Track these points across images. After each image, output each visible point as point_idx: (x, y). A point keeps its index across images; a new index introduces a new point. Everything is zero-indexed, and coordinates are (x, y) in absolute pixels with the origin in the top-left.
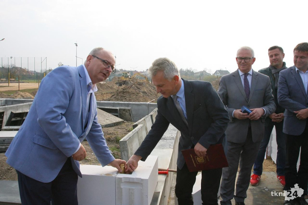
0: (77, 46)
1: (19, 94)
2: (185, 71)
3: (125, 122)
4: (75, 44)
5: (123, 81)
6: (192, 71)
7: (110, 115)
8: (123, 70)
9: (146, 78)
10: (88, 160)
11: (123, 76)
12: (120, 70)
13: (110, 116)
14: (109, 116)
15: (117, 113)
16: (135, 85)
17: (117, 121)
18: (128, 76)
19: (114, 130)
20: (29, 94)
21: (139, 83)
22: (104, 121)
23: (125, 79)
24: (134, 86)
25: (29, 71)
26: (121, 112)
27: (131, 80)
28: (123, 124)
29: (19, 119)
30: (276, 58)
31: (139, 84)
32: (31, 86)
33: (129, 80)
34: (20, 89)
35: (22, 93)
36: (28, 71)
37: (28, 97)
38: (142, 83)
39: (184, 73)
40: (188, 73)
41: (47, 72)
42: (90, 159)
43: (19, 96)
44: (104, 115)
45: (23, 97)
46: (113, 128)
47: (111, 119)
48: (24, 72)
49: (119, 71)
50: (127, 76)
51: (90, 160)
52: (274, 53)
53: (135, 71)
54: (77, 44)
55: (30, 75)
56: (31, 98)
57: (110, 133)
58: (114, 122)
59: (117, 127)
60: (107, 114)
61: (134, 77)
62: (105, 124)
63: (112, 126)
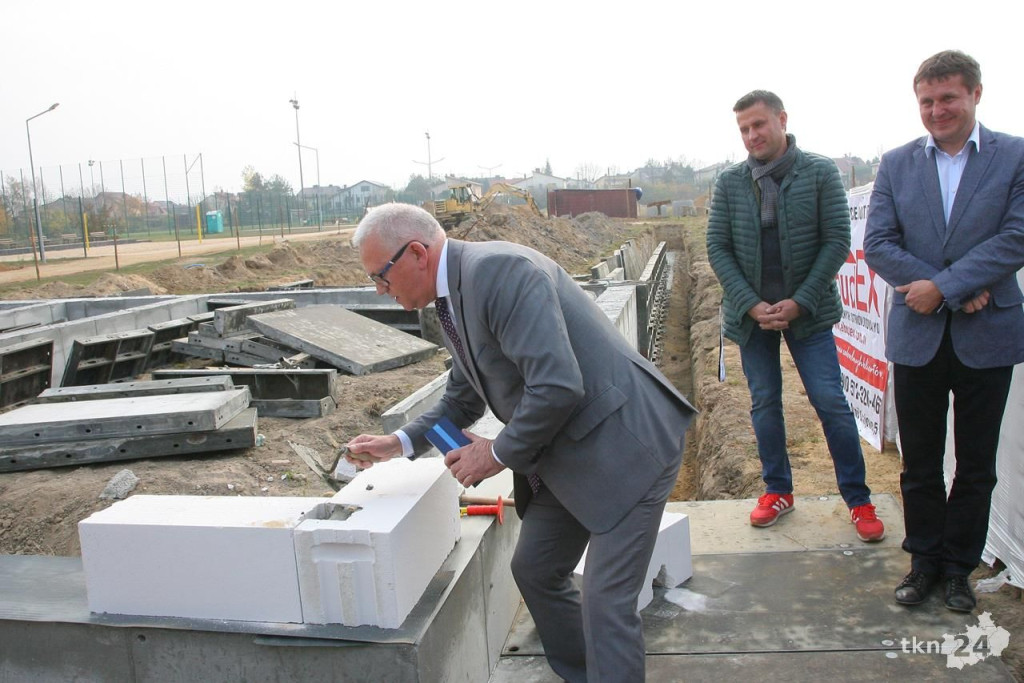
0: (297, 108)
1: (111, 282)
2: (663, 166)
3: (440, 353)
4: (291, 101)
5: (453, 215)
6: (688, 167)
7: (390, 331)
8: (457, 176)
9: (530, 200)
10: (298, 480)
11: (453, 197)
12: (446, 177)
13: (391, 334)
14: (386, 333)
15: (416, 321)
16: (479, 226)
17: (415, 349)
18: (469, 198)
19: (400, 379)
20: (144, 280)
21: (495, 219)
22: (370, 352)
23: (459, 209)
24: (475, 228)
25: (152, 201)
26: (428, 321)
27: (480, 208)
28: (435, 358)
29: (101, 361)
30: (760, 135)
31: (495, 223)
32: (156, 252)
33: (475, 210)
34: (121, 264)
35: (120, 277)
36: (147, 204)
37: (141, 287)
38: (505, 218)
39: (661, 175)
40: (675, 173)
41: (210, 200)
42: (304, 476)
43: (113, 287)
44: (372, 334)
45: (125, 292)
46: (400, 373)
47: (395, 343)
48: (135, 207)
49: (444, 182)
50: (466, 195)
51: (305, 480)
52: (752, 119)
53: (498, 177)
54: (296, 102)
55: (156, 217)
56: (147, 292)
57: (386, 391)
58: (405, 352)
59: (411, 369)
60: (381, 328)
61: (490, 198)
62: (374, 362)
63: (395, 368)
